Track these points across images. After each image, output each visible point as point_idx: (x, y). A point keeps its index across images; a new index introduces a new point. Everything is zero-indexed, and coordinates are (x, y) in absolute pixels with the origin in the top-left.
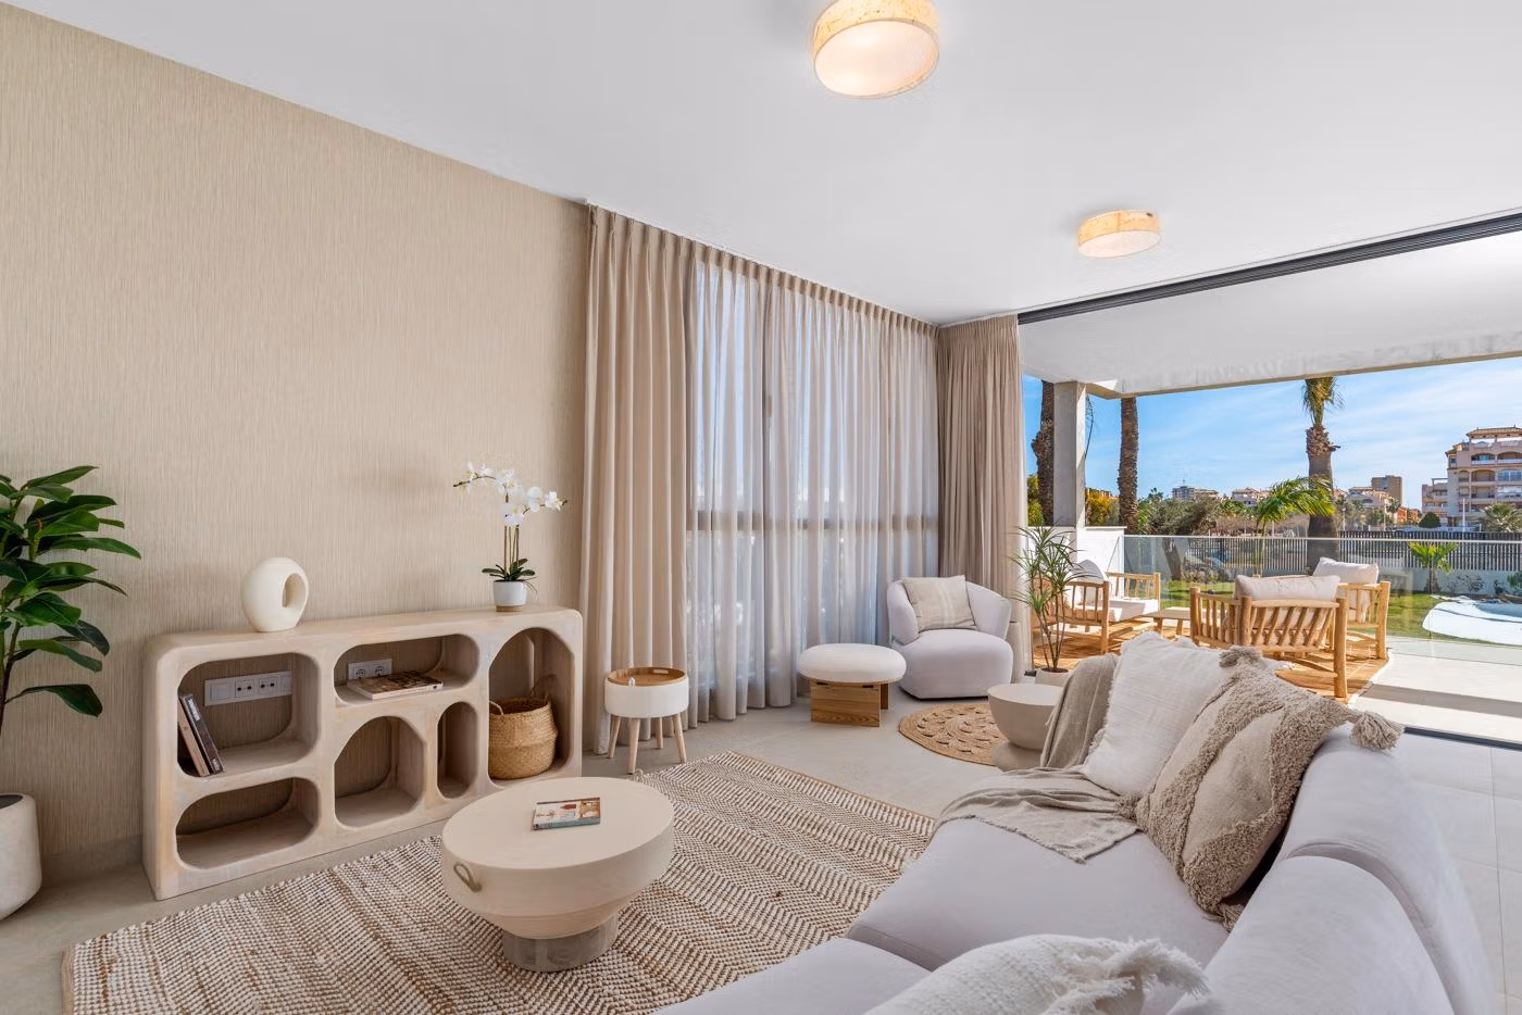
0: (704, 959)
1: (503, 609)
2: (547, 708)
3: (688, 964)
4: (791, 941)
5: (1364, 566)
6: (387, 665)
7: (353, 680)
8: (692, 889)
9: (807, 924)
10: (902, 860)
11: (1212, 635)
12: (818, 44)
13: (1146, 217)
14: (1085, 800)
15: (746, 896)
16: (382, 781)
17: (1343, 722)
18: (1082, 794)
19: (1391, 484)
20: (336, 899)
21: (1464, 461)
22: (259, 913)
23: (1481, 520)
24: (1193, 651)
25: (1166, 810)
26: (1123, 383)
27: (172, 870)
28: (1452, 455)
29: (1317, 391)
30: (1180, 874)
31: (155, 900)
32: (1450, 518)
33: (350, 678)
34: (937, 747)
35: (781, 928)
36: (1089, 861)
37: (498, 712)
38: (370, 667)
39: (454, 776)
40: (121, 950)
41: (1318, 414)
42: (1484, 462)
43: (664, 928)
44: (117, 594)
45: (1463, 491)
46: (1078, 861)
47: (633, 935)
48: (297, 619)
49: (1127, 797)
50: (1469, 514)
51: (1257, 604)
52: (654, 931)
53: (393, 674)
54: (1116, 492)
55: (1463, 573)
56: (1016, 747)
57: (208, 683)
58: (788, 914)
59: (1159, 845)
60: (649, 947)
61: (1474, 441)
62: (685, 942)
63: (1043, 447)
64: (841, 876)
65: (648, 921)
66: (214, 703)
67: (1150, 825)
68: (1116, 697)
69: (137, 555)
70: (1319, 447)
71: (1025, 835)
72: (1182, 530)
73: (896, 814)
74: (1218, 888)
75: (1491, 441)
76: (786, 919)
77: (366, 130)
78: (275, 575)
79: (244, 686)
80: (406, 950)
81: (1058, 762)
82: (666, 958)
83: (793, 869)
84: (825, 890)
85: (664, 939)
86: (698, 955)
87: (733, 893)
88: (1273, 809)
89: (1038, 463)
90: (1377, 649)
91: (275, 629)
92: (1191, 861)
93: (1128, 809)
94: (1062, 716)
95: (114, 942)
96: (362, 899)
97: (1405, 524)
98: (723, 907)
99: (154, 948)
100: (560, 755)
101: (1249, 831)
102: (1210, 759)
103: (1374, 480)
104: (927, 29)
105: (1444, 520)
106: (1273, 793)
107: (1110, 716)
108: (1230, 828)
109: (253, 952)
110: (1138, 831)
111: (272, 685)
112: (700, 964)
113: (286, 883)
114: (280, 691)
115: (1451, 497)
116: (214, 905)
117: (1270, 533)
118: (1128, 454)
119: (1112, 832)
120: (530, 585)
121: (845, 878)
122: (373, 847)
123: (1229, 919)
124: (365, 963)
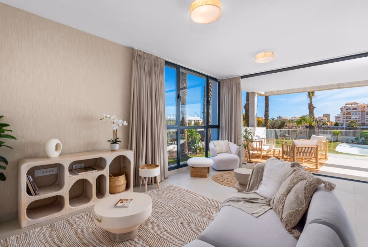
0: (163, 242)
1: (113, 151)
2: (124, 175)
3: (159, 243)
4: (185, 236)
5: (322, 137)
6: (83, 165)
7: (74, 169)
8: (160, 222)
9: (189, 231)
10: (213, 213)
11: (287, 154)
12: (191, 10)
13: (271, 53)
14: (258, 200)
15: (174, 224)
16: (82, 194)
17: (322, 184)
18: (257, 198)
19: (327, 116)
20: (68, 227)
21: (344, 110)
22: (48, 231)
23: (348, 124)
24: (284, 163)
25: (278, 204)
26: (266, 93)
27: (25, 220)
28: (342, 109)
29: (311, 94)
30: (282, 221)
31: (21, 228)
32: (341, 124)
33: (73, 168)
34: (221, 183)
35: (183, 232)
36: (259, 217)
37: (112, 177)
38: (78, 166)
39: (100, 193)
40: (11, 242)
41: (311, 99)
42: (349, 110)
43: (153, 233)
44: (10, 149)
45: (344, 117)
46: (256, 217)
47: (145, 235)
48: (59, 154)
49: (268, 200)
50: (345, 123)
51: (297, 146)
52: (150, 234)
53: (85, 167)
54: (264, 118)
55: (344, 137)
56: (241, 184)
57: (35, 171)
58: (184, 228)
59: (276, 212)
60: (149, 238)
61: (347, 106)
62: (158, 237)
63: (247, 107)
64: (198, 218)
65: (149, 231)
66: (37, 176)
67: (274, 207)
68: (265, 173)
69: (16, 139)
70: (311, 108)
71: (243, 210)
72: (279, 128)
73: (211, 201)
74: (291, 225)
75: (350, 106)
76: (184, 230)
77: (77, 29)
78: (53, 143)
79: (45, 171)
80: (86, 241)
81: (251, 189)
82: (153, 241)
83: (186, 216)
84: (193, 222)
85: (153, 236)
86: (161, 240)
87: (171, 223)
88: (304, 205)
89: (245, 111)
90: (326, 156)
91: (52, 157)
92: (284, 218)
93: (268, 202)
94: (252, 178)
95: (9, 241)
96: (75, 227)
97: (331, 125)
98: (168, 227)
99: (19, 242)
100: (128, 187)
101: (298, 210)
102: (289, 191)
103: (324, 115)
104: (219, 7)
105: (340, 124)
106: (304, 201)
107: (264, 178)
108: (294, 210)
109: (46, 242)
110: (271, 208)
111: (53, 171)
112: (162, 243)
113: (56, 223)
114: (55, 173)
115: (341, 119)
116: (36, 229)
117: (300, 127)
118: (266, 109)
119: (264, 209)
120: (120, 145)
121: (198, 219)
122: (78, 213)
123: (294, 233)
124: (75, 245)
